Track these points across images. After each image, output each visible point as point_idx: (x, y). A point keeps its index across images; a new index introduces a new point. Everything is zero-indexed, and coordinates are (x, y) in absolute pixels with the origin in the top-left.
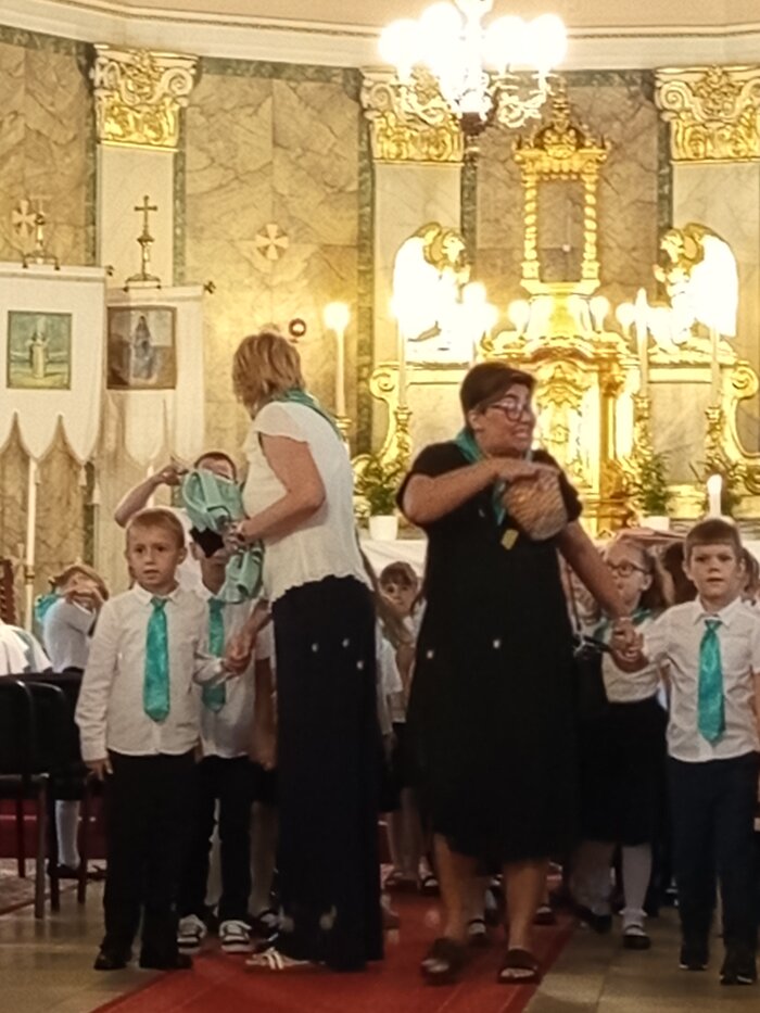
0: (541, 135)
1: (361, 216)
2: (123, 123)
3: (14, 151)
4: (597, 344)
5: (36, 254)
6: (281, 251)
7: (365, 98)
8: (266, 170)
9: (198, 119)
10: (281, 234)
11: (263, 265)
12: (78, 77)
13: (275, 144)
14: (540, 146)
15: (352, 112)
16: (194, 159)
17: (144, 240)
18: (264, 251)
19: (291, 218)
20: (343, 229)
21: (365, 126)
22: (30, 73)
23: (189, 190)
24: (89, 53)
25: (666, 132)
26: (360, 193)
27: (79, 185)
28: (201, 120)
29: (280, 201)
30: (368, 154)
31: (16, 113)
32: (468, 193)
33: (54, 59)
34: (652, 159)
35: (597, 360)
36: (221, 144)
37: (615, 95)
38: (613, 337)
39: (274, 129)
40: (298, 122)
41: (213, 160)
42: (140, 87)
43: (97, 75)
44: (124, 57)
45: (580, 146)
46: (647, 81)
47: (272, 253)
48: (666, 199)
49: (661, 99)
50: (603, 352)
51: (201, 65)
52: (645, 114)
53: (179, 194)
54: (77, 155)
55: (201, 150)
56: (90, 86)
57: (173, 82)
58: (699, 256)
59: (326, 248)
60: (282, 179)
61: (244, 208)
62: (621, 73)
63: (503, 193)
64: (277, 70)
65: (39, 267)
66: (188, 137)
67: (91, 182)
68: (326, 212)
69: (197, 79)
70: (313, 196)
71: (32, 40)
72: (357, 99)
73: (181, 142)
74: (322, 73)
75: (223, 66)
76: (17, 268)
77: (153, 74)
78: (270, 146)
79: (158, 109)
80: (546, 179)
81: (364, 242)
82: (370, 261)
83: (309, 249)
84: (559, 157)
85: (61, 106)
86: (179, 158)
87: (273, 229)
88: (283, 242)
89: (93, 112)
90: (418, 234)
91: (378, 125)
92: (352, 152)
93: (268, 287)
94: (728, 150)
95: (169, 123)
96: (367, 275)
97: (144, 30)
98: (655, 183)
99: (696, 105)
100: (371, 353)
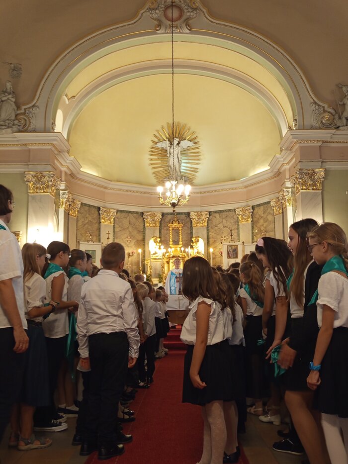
0: (173, 222)
1: (143, 236)
2: (104, 220)
3: (86, 224)
4: (182, 255)
5: (90, 241)
6: (130, 241)
7: (144, 217)
8: (128, 228)
9: (117, 219)
10: (131, 238)
11: (127, 243)
12: (97, 212)
13: (130, 224)
14: (173, 223)
15: (142, 219)
16: (116, 226)
17: (108, 238)
18: (128, 241)
19: (132, 236)
20: (140, 237)
21: (144, 221)
22: (89, 211)
23: (116, 231)
24: (99, 209)
25: (191, 222)
26: (143, 232)
27: (97, 230)
28: (117, 220)
29: (130, 233)
30: (144, 225)
31: (87, 218)
32: (160, 232)
33: (94, 209)
34: (189, 226)
35: (182, 257)
36: (121, 224)
37: (183, 216)
38: (185, 254)
39: (129, 221)
40: (133, 220)
41: (119, 226)
42: (107, 214)
43: (101, 212)
44: (105, 209)
45: (179, 223)
46: (188, 214)
47: (129, 241)
48: (192, 233)
49: (191, 217)
50: (183, 256)
51: (118, 211)
52: (188, 219)
53: (114, 231)
54: (97, 225)
55: (118, 224)
56: (99, 214)
57: (113, 213)
58: (198, 241)
59: (137, 240)
60: (131, 229)
61: (125, 234)
62: (184, 213)
63: (166, 232)
64: (130, 212)
65: (90, 243)
66: (116, 222)
67: (99, 229)
68: (138, 235)
69: (117, 213)
70: (135, 232)
71: (90, 206)
72: (143, 217)
73: (114, 223)
74: (137, 213)
75: (121, 211)
76: (87, 243)
77: (110, 212)
78: (128, 223)
79: (110, 218)
80: (173, 229)
81: (144, 239)
82: (145, 242)
83: (135, 241)
84: (175, 225)
85: (94, 217)
86: (114, 226)
87: (129, 237)
88: (131, 239)
89: (100, 218)
90: (153, 238)
91: (146, 221)
92: (142, 225)
93: (128, 247)
94: (202, 225)
95: (112, 220)
96: (144, 245)
97: (108, 205)
98: (190, 230)
99: (196, 218)
100: (145, 257)
